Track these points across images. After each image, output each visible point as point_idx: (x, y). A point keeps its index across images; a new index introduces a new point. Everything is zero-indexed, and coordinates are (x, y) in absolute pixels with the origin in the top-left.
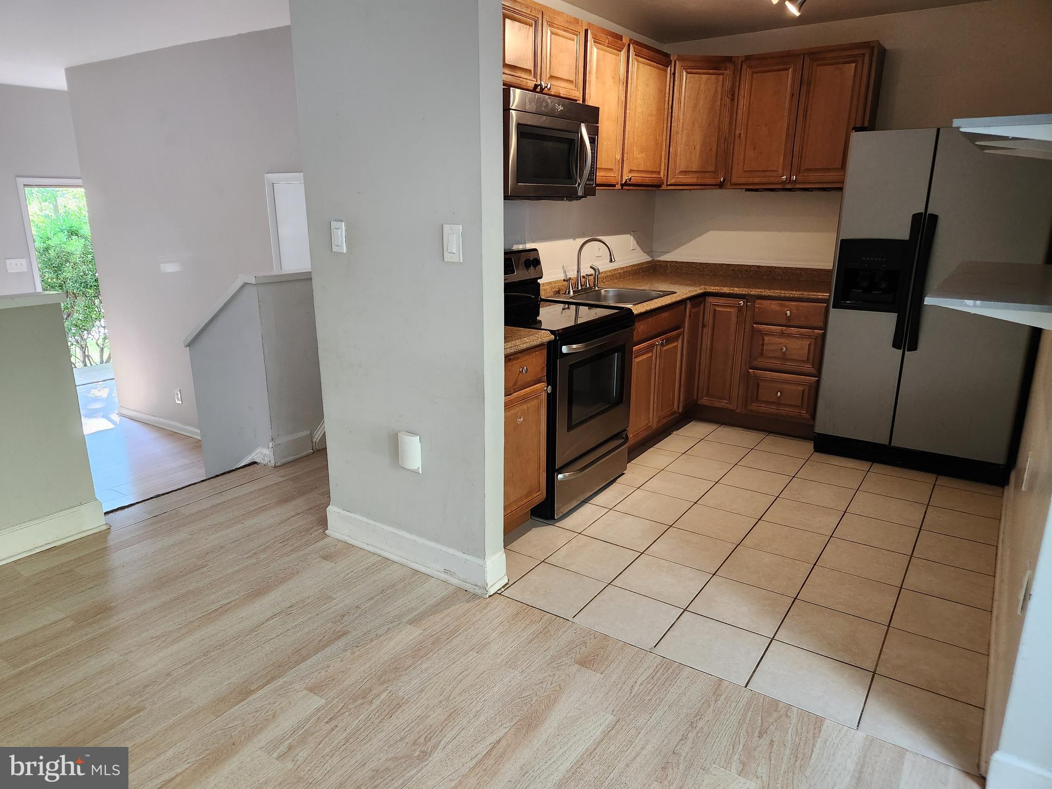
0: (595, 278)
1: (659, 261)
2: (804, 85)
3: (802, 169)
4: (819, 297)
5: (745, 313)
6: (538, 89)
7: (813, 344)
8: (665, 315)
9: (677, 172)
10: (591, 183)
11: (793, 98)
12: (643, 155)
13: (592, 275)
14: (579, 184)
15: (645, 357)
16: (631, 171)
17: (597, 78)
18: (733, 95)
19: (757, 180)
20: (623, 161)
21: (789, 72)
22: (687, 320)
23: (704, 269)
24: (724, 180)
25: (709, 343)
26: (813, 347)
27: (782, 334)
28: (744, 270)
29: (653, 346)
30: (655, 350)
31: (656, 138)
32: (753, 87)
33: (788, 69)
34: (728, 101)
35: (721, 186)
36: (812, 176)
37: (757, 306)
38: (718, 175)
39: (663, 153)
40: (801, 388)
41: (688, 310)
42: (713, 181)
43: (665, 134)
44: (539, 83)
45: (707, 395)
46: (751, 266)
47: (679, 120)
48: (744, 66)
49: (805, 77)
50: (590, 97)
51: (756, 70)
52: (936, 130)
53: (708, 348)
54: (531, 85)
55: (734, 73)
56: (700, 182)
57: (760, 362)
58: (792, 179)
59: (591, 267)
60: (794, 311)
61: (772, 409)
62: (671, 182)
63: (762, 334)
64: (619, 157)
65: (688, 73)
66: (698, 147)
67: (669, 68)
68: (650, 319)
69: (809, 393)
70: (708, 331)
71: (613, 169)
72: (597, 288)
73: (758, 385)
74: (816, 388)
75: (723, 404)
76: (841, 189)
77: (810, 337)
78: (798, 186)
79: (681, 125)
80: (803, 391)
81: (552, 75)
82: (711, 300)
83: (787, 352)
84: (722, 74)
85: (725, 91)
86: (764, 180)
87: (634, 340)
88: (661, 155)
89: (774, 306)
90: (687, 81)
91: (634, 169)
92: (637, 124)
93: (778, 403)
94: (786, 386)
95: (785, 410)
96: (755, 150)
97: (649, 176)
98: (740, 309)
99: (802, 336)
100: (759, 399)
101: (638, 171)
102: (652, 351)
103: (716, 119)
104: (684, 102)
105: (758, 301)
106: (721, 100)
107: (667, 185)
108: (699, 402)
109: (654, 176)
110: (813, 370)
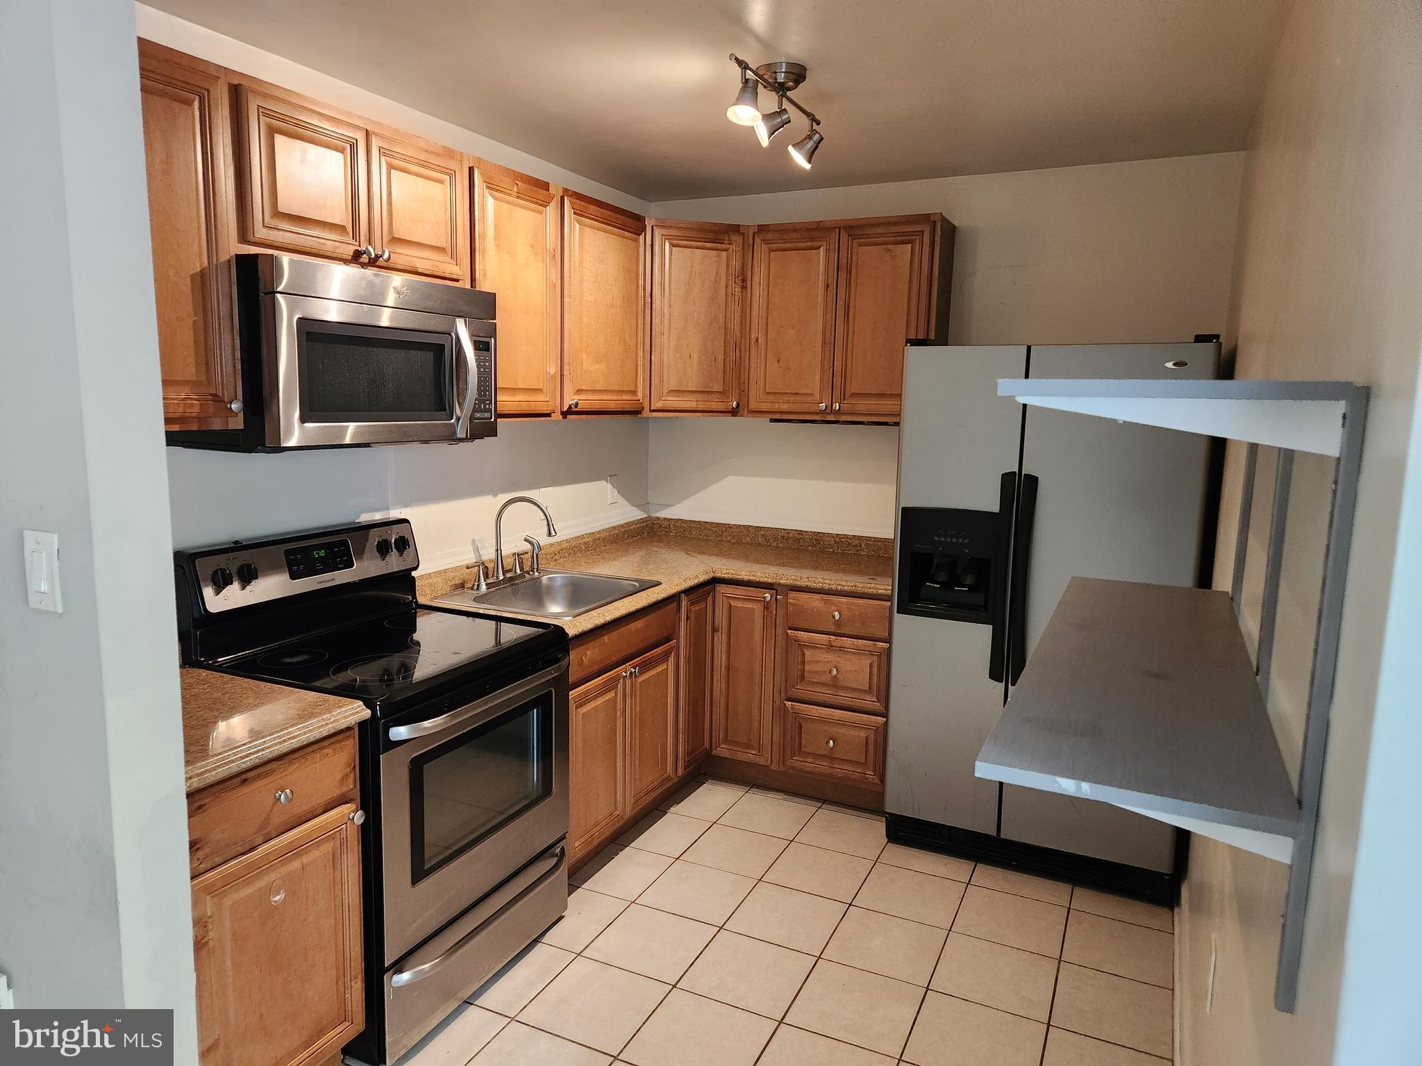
0: (533, 558)
1: (658, 519)
2: (843, 271)
3: (848, 395)
4: (880, 592)
5: (774, 613)
6: (365, 259)
7: (876, 664)
8: (637, 625)
9: (665, 391)
10: (487, 415)
11: (829, 289)
12: (602, 366)
13: (527, 553)
14: (458, 419)
15: (600, 701)
16: (579, 391)
17: (498, 246)
18: (744, 281)
19: (785, 407)
20: (562, 376)
21: (820, 251)
22: (682, 624)
23: (722, 533)
24: (738, 405)
25: (723, 658)
26: (876, 670)
27: (830, 647)
28: (780, 537)
29: (616, 679)
30: (620, 686)
31: (625, 340)
32: (772, 271)
33: (818, 248)
34: (738, 289)
35: (734, 412)
36: (862, 405)
37: (791, 601)
38: (728, 397)
39: (640, 363)
40: (863, 734)
41: (683, 610)
42: (721, 407)
43: (640, 335)
44: (363, 248)
45: (726, 741)
46: (789, 531)
47: (662, 316)
48: (758, 240)
49: (843, 261)
50: (485, 276)
51: (775, 246)
52: (1025, 348)
53: (723, 665)
54: (349, 251)
55: (743, 248)
56: (701, 406)
57: (803, 690)
58: (834, 408)
59: (526, 540)
60: (845, 612)
61: (823, 767)
62: (656, 406)
63: (802, 646)
64: (553, 370)
65: (673, 245)
66: (695, 356)
67: (642, 237)
68: (606, 637)
69: (876, 739)
70: (721, 638)
71: (542, 390)
72: (536, 574)
73: (800, 726)
74: (883, 734)
75: (750, 756)
76: (897, 424)
77: (871, 653)
78: (843, 418)
79: (666, 321)
80: (867, 739)
81: (396, 236)
82: (722, 589)
83: (839, 676)
84: (726, 250)
85: (732, 275)
86: (795, 408)
87: (570, 681)
88: (637, 366)
89: (815, 601)
90: (673, 257)
91: (584, 387)
92: (585, 320)
93: (830, 757)
94: (842, 731)
95: (842, 770)
96: (780, 363)
97: (614, 397)
98: (767, 606)
99: (859, 651)
100: (803, 749)
101: (593, 391)
102: (616, 687)
103: (721, 315)
104: (670, 289)
105: (793, 594)
106: (727, 287)
107: (652, 411)
108: (714, 752)
109: (625, 397)
110: (878, 706)
